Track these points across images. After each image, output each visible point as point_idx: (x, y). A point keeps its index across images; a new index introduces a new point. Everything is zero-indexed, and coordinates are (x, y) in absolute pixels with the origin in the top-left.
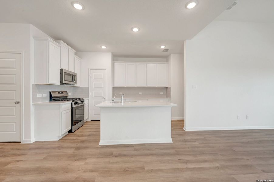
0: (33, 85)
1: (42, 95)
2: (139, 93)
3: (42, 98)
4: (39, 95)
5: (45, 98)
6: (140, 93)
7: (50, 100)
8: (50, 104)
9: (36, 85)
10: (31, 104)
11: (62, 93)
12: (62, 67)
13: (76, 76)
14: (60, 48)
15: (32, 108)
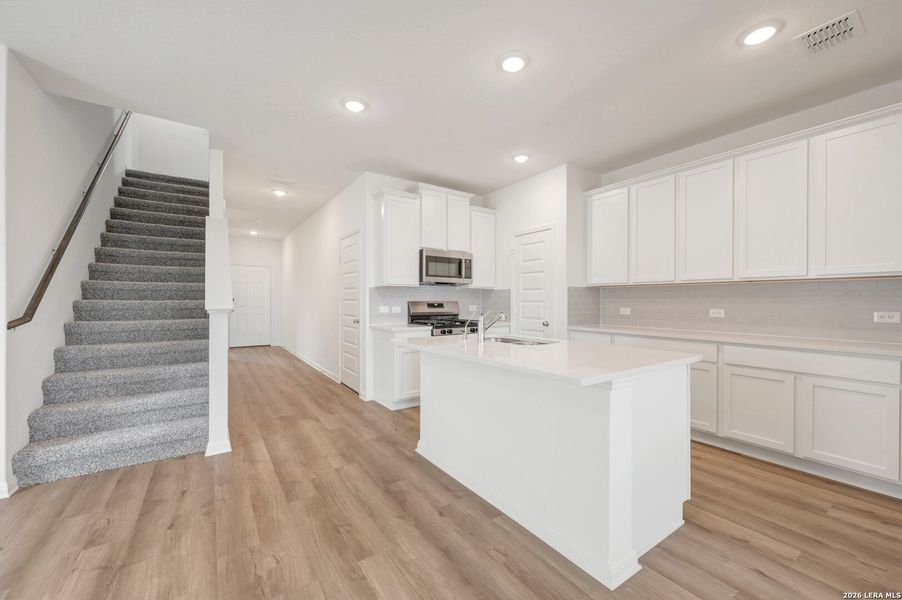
0: (370, 289)
1: (390, 310)
2: (712, 311)
3: (391, 315)
4: (384, 309)
5: (397, 316)
6: (717, 313)
7: (410, 322)
8: (407, 329)
9: (378, 289)
10: (368, 325)
11: (440, 305)
12: (425, 245)
13: (470, 261)
14: (418, 202)
15: (369, 334)
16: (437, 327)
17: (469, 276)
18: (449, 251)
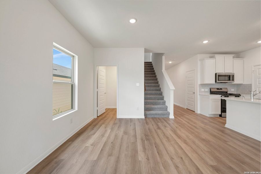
0: (199, 85)
1: (205, 90)
3: (205, 92)
4: (203, 90)
5: (207, 92)
7: (210, 94)
8: (209, 95)
9: (201, 84)
10: (198, 94)
11: (221, 89)
12: (217, 72)
13: (233, 75)
14: (214, 60)
15: (199, 96)
16: (223, 95)
17: (233, 80)
18: (225, 73)
